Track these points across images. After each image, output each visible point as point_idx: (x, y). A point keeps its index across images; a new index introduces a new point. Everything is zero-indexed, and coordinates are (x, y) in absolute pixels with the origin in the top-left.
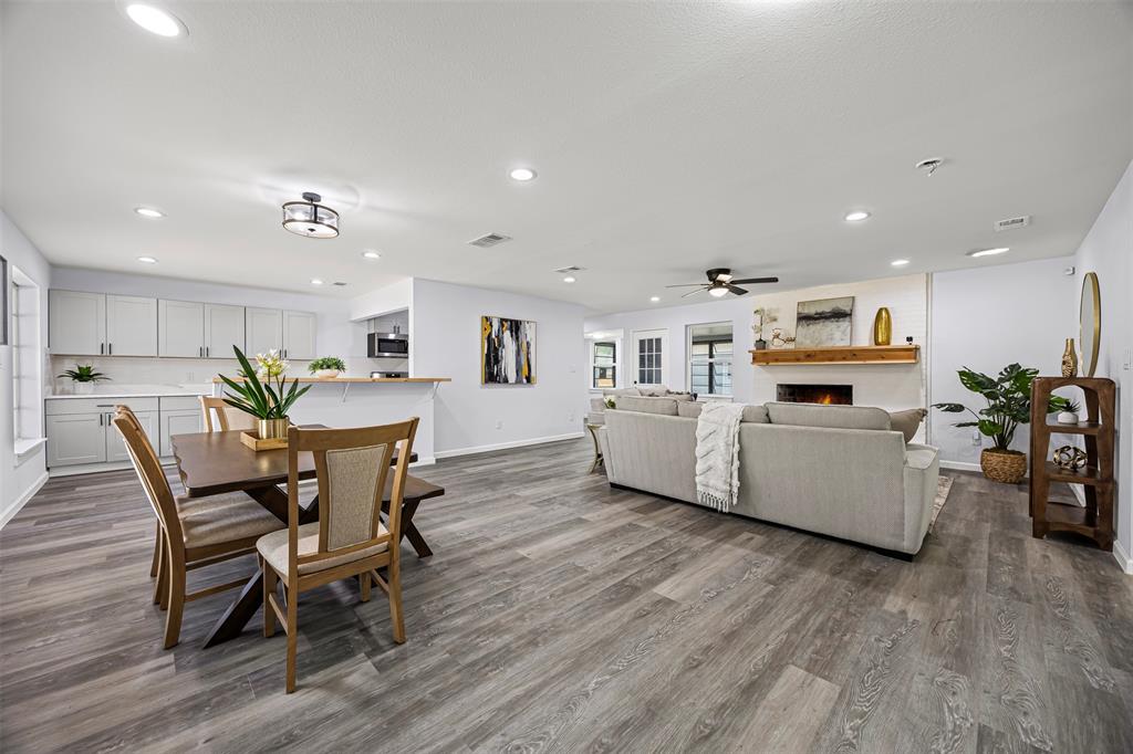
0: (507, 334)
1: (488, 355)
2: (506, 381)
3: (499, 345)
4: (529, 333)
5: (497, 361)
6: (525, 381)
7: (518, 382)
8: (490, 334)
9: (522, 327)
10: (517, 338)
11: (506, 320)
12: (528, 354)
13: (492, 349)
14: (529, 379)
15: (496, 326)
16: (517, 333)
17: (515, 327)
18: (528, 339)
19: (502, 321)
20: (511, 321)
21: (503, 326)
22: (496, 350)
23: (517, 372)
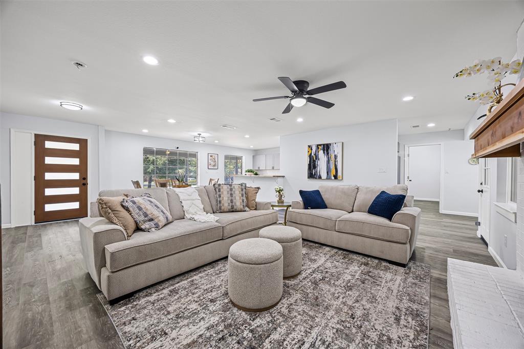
0: (321, 152)
1: (310, 165)
2: (320, 177)
3: (316, 159)
4: (336, 150)
5: (315, 167)
6: (333, 178)
7: (328, 178)
8: (311, 154)
9: (331, 147)
10: (328, 154)
11: (320, 145)
12: (335, 162)
13: (312, 161)
14: (336, 177)
15: (314, 149)
16: (327, 151)
17: (326, 148)
18: (336, 153)
19: (318, 146)
20: (324, 145)
21: (318, 148)
22: (314, 161)
23: (327, 173)
